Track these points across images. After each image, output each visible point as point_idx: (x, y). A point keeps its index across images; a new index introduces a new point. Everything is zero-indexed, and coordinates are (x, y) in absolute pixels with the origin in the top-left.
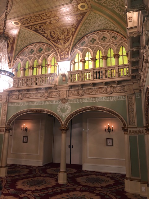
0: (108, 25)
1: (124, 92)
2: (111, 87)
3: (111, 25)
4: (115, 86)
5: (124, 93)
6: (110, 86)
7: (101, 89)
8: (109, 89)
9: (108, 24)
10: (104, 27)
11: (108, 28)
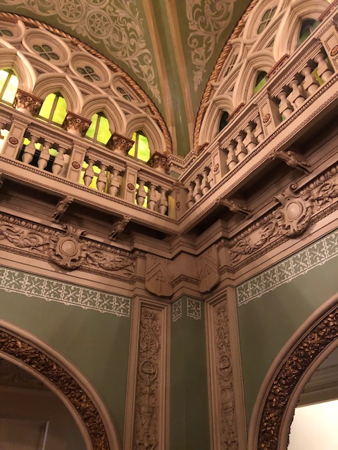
0: (125, 41)
1: (131, 282)
2: (82, 238)
3: (134, 47)
4: (101, 240)
5: (127, 285)
6: (79, 232)
7: (26, 231)
8: (67, 247)
9: (130, 38)
10: (106, 42)
11: (116, 50)
